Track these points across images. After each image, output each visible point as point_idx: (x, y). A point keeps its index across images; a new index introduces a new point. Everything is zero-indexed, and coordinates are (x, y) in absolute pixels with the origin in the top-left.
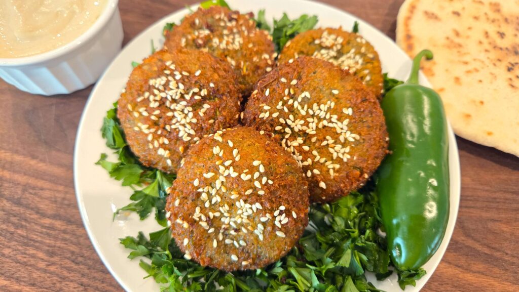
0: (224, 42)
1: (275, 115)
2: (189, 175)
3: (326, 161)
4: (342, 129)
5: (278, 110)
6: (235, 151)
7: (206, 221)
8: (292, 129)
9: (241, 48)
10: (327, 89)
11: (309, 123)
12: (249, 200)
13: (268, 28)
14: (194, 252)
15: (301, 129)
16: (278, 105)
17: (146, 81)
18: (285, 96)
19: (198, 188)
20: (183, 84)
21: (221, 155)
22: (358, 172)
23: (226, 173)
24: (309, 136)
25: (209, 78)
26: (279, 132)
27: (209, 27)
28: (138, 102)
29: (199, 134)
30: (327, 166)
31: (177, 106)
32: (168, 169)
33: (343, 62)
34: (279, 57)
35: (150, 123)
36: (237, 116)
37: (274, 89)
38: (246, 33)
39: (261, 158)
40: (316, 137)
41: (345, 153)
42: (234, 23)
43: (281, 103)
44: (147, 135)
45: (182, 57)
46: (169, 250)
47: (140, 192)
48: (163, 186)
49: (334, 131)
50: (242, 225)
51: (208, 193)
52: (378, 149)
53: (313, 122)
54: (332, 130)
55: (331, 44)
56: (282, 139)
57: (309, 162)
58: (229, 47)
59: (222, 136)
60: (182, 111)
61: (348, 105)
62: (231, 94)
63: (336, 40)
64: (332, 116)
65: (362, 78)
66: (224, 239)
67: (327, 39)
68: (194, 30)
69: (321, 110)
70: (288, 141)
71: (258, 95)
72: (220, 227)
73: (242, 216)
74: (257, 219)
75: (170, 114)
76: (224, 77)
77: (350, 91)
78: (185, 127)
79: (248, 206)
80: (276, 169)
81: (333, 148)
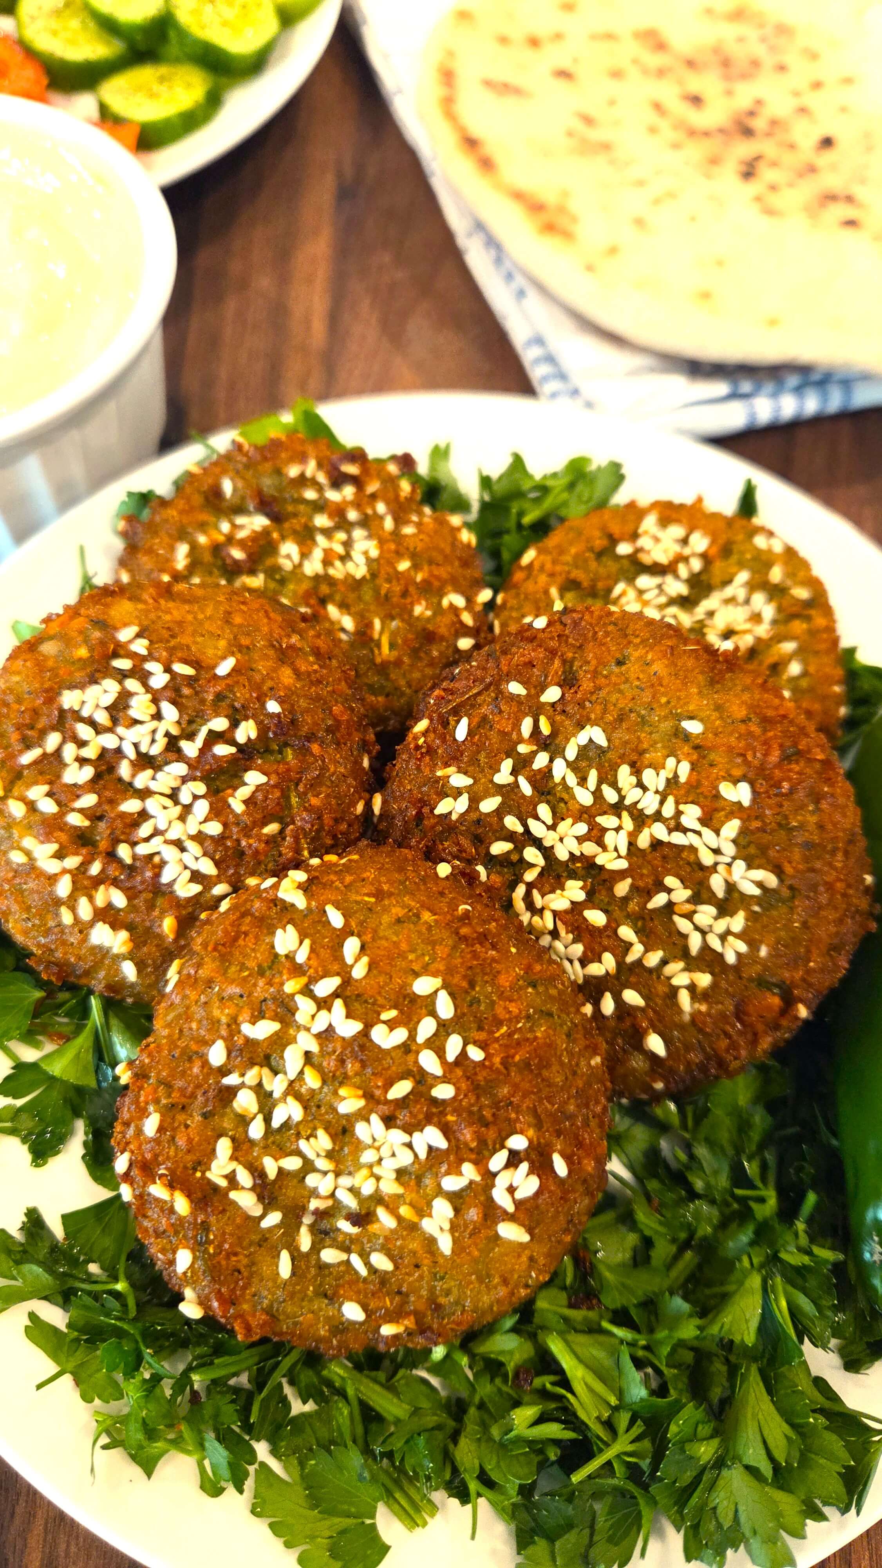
0: (318, 554)
1: (489, 805)
2: (194, 1025)
3: (664, 962)
4: (717, 851)
5: (500, 789)
6: (351, 946)
7: (253, 1189)
8: (547, 852)
9: (374, 575)
10: (666, 718)
11: (604, 830)
12: (403, 1116)
13: (460, 504)
14: (212, 1296)
15: (578, 853)
16: (499, 771)
17: (51, 696)
18: (521, 740)
19: (223, 1071)
20: (174, 703)
21: (301, 957)
22: (775, 1001)
23: (320, 1025)
24: (605, 876)
25: (263, 681)
26: (503, 861)
27: (265, 505)
28: (23, 766)
29: (231, 871)
30: (669, 978)
31: (153, 778)
32: (126, 992)
33: (711, 614)
34: (499, 599)
35: (63, 837)
36: (360, 808)
37: (484, 718)
38: (389, 524)
39: (442, 967)
40: (629, 881)
41: (728, 932)
42: (349, 491)
43: (507, 765)
44: (53, 879)
45: (174, 612)
46: (129, 1278)
47: (34, 1066)
48: (111, 1046)
49: (692, 858)
50: (378, 1199)
51: (258, 1088)
52: (840, 921)
53: (618, 829)
54: (685, 855)
55: (671, 555)
56: (513, 886)
57: (609, 962)
58: (331, 571)
59: (305, 888)
60: (174, 796)
61: (737, 772)
62: (338, 735)
63: (685, 541)
64: (682, 807)
65: (776, 668)
66: (316, 1248)
67: (657, 540)
68: (218, 518)
69: (645, 789)
70: (535, 893)
71: (432, 735)
72: (304, 1209)
73: (376, 1170)
74: (428, 1181)
75: (131, 806)
76: (313, 677)
77: (743, 721)
78: (183, 850)
79: (397, 1136)
80: (493, 1003)
81: (689, 916)
